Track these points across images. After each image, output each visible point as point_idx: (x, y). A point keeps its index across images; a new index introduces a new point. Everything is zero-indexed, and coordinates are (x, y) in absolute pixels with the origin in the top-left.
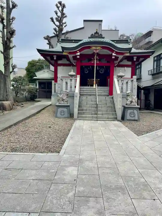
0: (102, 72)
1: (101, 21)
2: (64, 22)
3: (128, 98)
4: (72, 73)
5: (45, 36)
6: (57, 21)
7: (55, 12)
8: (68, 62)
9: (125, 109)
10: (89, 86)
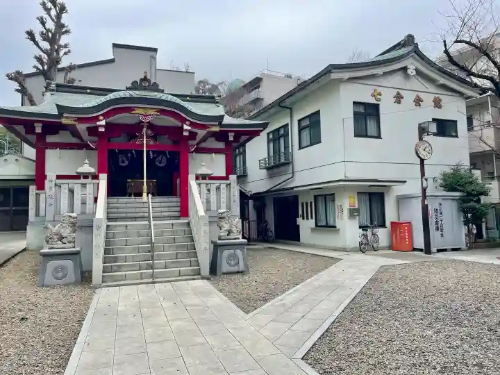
0: (162, 162)
1: (155, 50)
2: (62, 43)
3: (223, 223)
4: (87, 168)
5: (12, 71)
6: (44, 40)
8: (74, 140)
9: (217, 248)
10: (130, 195)
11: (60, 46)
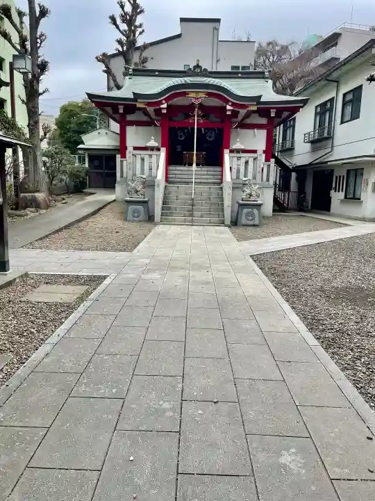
0: (211, 137)
2: (137, 23)
3: (245, 188)
4: (153, 143)
6: (123, 22)
7: (118, 3)
8: (145, 118)
9: (239, 207)
10: (185, 165)
11: (136, 27)
